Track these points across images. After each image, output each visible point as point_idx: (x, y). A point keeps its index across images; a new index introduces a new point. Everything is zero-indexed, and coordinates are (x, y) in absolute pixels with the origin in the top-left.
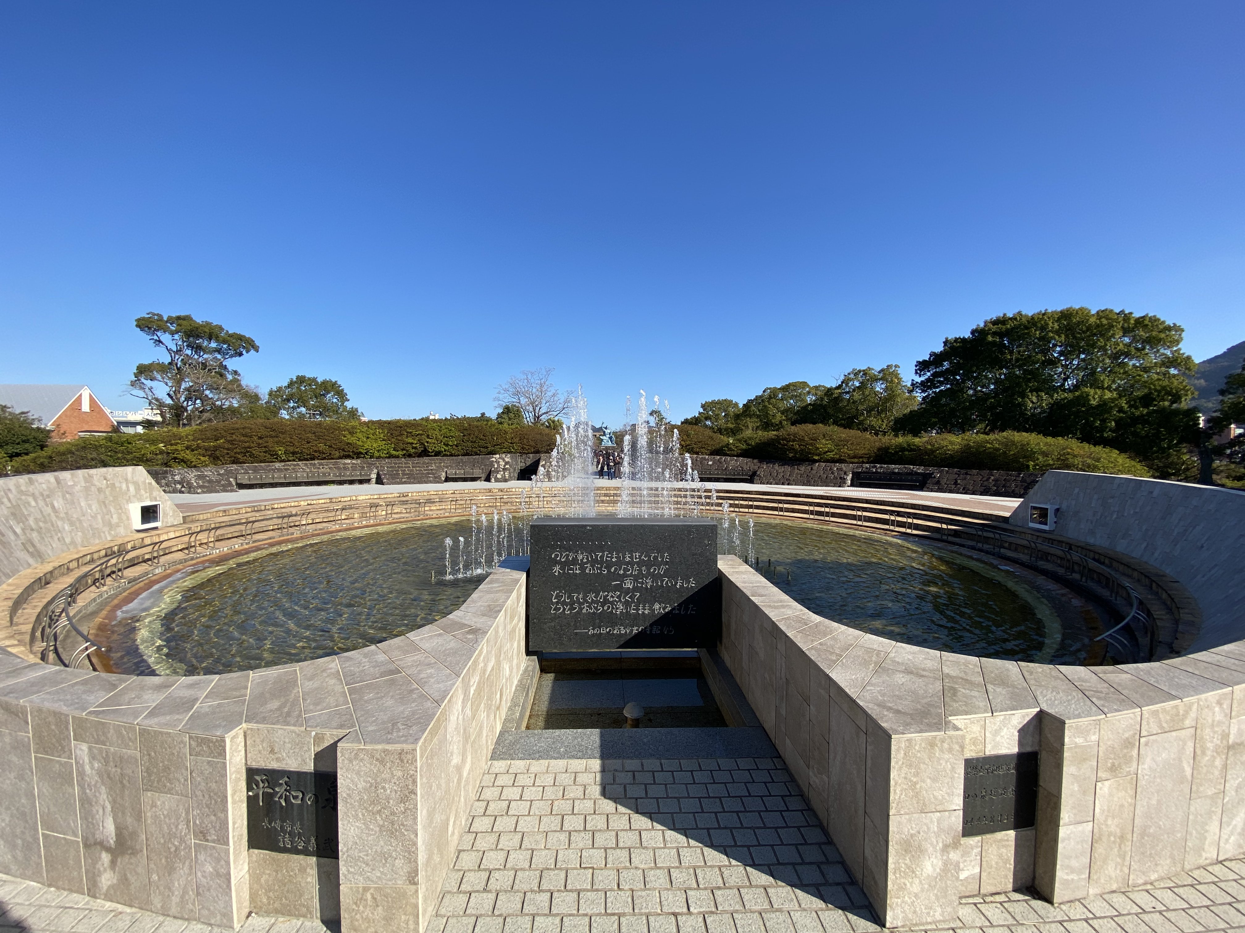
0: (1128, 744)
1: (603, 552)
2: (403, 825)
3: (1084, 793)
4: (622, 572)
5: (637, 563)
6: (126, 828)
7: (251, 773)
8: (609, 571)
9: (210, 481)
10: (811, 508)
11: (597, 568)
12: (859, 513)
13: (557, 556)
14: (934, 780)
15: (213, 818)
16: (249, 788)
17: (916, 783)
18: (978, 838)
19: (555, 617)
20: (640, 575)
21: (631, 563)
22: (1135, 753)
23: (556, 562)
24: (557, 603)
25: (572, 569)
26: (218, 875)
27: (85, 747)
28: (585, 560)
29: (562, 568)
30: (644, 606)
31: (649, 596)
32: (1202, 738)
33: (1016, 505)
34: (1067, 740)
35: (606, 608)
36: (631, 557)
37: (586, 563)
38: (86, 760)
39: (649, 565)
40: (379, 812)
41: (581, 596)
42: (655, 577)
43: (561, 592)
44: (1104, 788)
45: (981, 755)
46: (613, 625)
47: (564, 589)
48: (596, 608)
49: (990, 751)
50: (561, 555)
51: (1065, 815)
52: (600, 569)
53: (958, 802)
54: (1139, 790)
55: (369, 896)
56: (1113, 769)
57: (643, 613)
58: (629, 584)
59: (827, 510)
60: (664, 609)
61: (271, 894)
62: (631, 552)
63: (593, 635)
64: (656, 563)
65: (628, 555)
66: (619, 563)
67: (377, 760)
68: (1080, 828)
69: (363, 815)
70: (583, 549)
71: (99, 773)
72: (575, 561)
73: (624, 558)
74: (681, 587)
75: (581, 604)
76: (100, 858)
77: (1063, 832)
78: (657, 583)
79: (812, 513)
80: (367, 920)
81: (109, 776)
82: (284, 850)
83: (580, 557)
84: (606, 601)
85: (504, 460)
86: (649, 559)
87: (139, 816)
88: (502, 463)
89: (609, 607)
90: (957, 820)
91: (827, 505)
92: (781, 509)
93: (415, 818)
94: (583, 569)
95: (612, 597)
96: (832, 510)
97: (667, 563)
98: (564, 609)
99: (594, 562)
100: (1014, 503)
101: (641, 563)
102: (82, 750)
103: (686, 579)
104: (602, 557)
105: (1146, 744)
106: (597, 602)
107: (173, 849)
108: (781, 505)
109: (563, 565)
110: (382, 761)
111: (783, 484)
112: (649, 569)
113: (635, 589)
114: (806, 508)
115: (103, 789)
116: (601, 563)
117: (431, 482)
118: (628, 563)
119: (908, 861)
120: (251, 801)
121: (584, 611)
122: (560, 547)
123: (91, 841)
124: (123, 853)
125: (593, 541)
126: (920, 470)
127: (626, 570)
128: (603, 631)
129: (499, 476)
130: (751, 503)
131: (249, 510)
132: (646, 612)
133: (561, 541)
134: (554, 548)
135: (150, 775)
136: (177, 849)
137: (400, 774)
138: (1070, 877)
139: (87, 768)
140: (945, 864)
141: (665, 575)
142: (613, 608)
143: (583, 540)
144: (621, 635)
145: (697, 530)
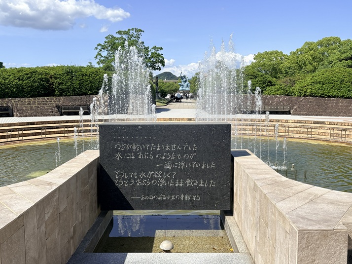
1: (150, 144)
4: (163, 158)
10: (332, 132)
11: (146, 155)
13: (118, 146)
19: (118, 188)
20: (176, 160)
21: (170, 152)
23: (117, 151)
24: (119, 179)
25: (129, 156)
28: (138, 150)
29: (122, 155)
30: (179, 181)
31: (183, 174)
35: (153, 182)
36: (170, 148)
37: (138, 152)
41: (135, 174)
42: (187, 162)
43: (122, 171)
46: (158, 194)
47: (123, 169)
48: (146, 182)
50: (121, 146)
52: (148, 155)
57: (179, 186)
58: (168, 166)
60: (193, 183)
62: (170, 144)
63: (144, 200)
64: (187, 152)
65: (167, 146)
66: (161, 152)
72: (131, 150)
73: (165, 148)
74: (205, 168)
75: (135, 179)
78: (188, 166)
79: (332, 135)
83: (134, 148)
84: (153, 178)
86: (182, 149)
89: (155, 182)
94: (136, 155)
95: (157, 174)
98: (124, 183)
99: (144, 151)
101: (176, 152)
104: (150, 147)
109: (123, 153)
112: (182, 156)
113: (173, 169)
117: (51, 115)
118: (168, 151)
121: (138, 184)
122: (120, 140)
125: (143, 136)
127: (166, 156)
128: (152, 198)
130: (287, 129)
132: (181, 185)
133: (121, 136)
134: (116, 141)
141: (194, 160)
142: (158, 182)
143: (136, 136)
144: (163, 201)
145: (216, 129)
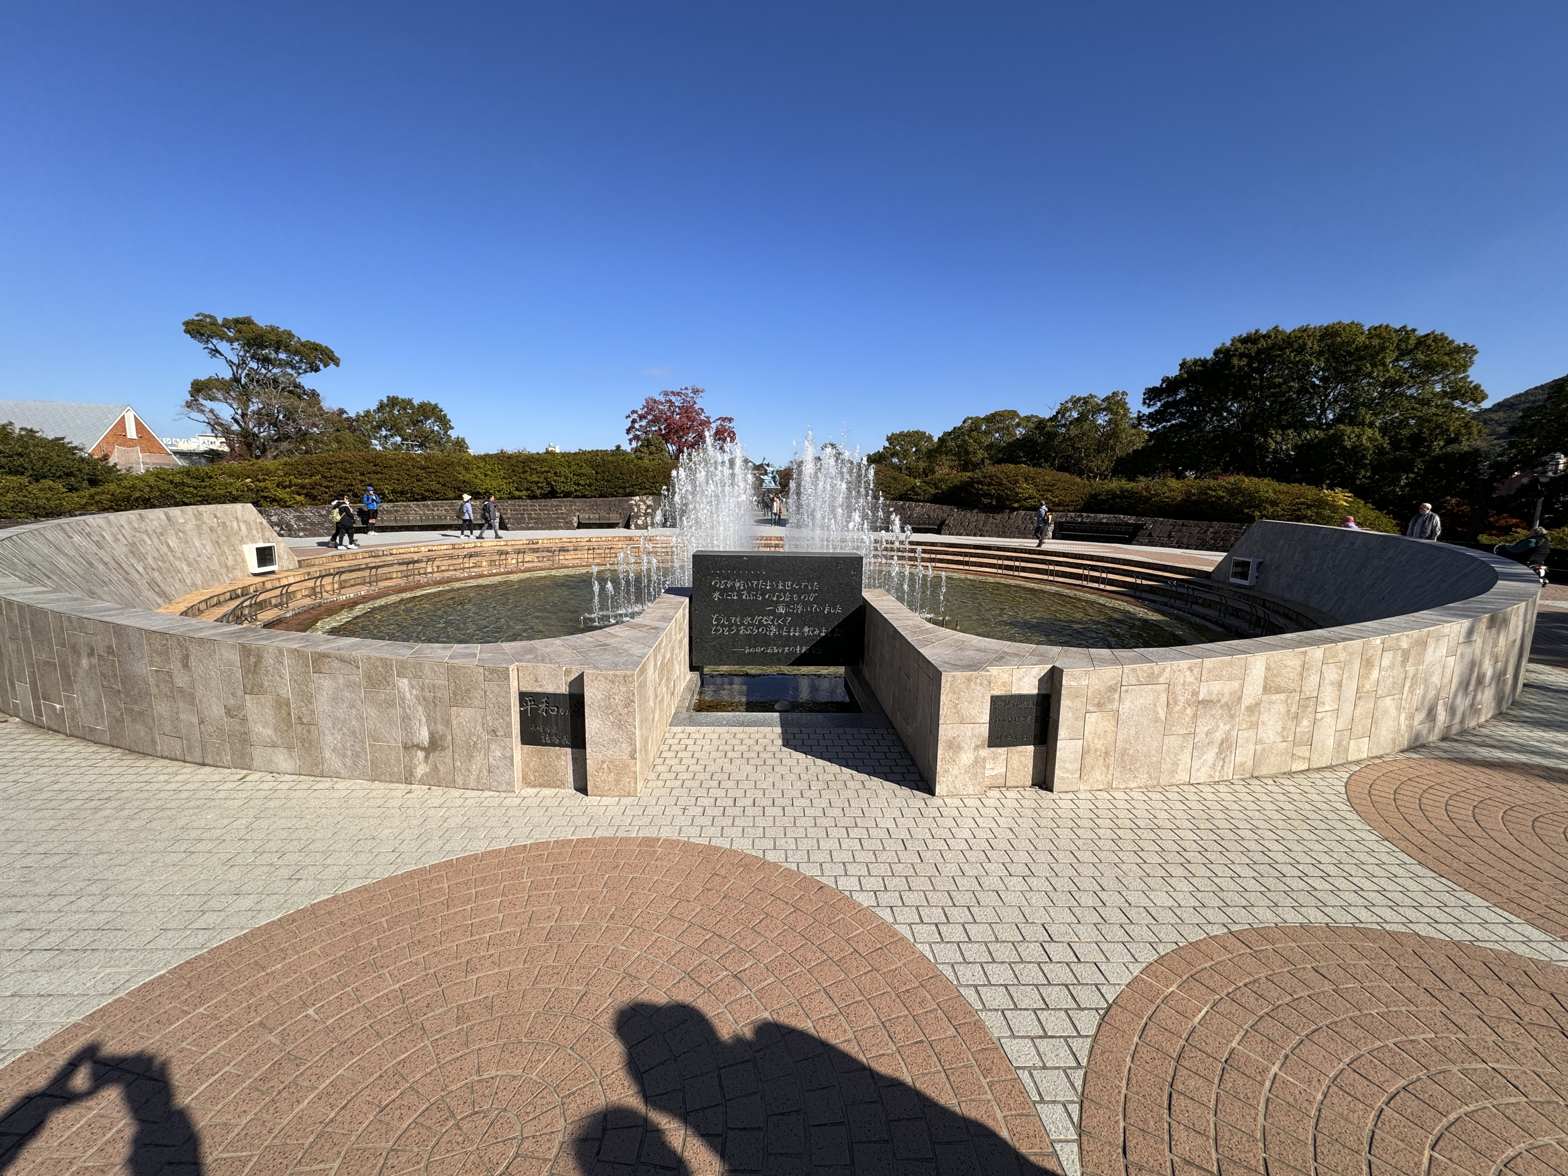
0: (1112, 689)
1: (758, 580)
2: (626, 722)
3: (1077, 719)
4: (775, 599)
5: (788, 591)
6: (437, 733)
7: (523, 696)
8: (764, 598)
9: (312, 524)
10: (1000, 562)
11: (753, 595)
12: (1051, 567)
13: (716, 583)
14: (970, 703)
15: (501, 720)
16: (521, 705)
17: (957, 704)
18: (1006, 749)
19: (716, 637)
20: (792, 602)
21: (784, 591)
22: (1117, 696)
23: (716, 589)
24: (717, 625)
25: (730, 596)
26: (505, 757)
27: (405, 681)
28: (742, 588)
29: (721, 594)
30: (795, 629)
31: (800, 620)
32: (1174, 692)
33: (1220, 559)
34: (1064, 682)
35: (760, 630)
36: (784, 586)
37: (743, 590)
38: (407, 689)
39: (800, 593)
40: (611, 713)
41: (738, 619)
42: (805, 604)
43: (720, 615)
44: (1092, 718)
45: (1009, 693)
46: (767, 646)
47: (723, 613)
48: (752, 630)
49: (1015, 691)
50: (721, 582)
51: (1062, 733)
52: (756, 595)
53: (986, 718)
54: (1120, 722)
55: (605, 766)
56: (1099, 705)
57: (794, 635)
58: (781, 610)
59: (1017, 564)
60: (813, 632)
61: (537, 774)
62: (784, 581)
63: (749, 653)
64: (806, 591)
66: (773, 591)
67: (610, 680)
68: (1073, 742)
69: (601, 715)
70: (739, 577)
71: (417, 697)
72: (733, 589)
73: (777, 586)
74: (829, 612)
75: (737, 626)
76: (416, 755)
77: (1060, 744)
78: (807, 609)
79: (1000, 567)
80: (604, 781)
81: (425, 699)
82: (546, 745)
83: (737, 585)
84: (760, 624)
85: (645, 503)
86: (800, 588)
87: (448, 723)
88: (643, 507)
89: (763, 630)
90: (985, 730)
91: (1017, 559)
92: (967, 563)
93: (634, 718)
94: (740, 595)
95: (766, 620)
96: (1023, 564)
97: (816, 591)
98: (723, 631)
99: (750, 590)
100: (1218, 557)
101: (792, 591)
102: (404, 683)
103: (834, 606)
104: (757, 585)
105: (1126, 691)
106: (753, 625)
107: (472, 744)
108: (967, 559)
109: (722, 592)
110: (613, 682)
111: (975, 535)
112: (799, 597)
113: (787, 614)
114: (995, 561)
115: (420, 708)
116: (757, 590)
117: (562, 528)
118: (781, 591)
119: (951, 754)
120: (523, 714)
121: (741, 632)
122: (719, 575)
123: (410, 744)
124: (434, 750)
125: (749, 571)
126: (1132, 520)
127: (779, 597)
128: (759, 650)
129: (640, 522)
130: (933, 556)
131: (366, 555)
132: (797, 634)
133: (720, 570)
134: (713, 576)
135: (455, 696)
136: (475, 743)
137: (624, 689)
138: (1066, 775)
139: (408, 695)
140: (976, 758)
141: (814, 602)
142: (767, 630)
143: (740, 570)
144: (774, 654)
145: (844, 562)
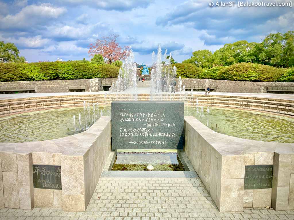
1: (139, 113)
2: (79, 178)
4: (146, 121)
5: (152, 117)
7: (34, 166)
8: (142, 120)
11: (137, 119)
14: (235, 169)
15: (24, 178)
16: (33, 171)
17: (229, 170)
18: (252, 190)
20: (154, 122)
23: (121, 117)
24: (122, 132)
26: (26, 194)
28: (132, 116)
29: (124, 119)
30: (155, 134)
31: (158, 130)
34: (280, 160)
35: (140, 134)
40: (73, 174)
42: (159, 123)
43: (123, 128)
45: (253, 164)
46: (143, 141)
47: (125, 127)
48: (137, 134)
49: (256, 164)
50: (123, 114)
51: (280, 183)
53: (243, 176)
55: (70, 198)
57: (155, 136)
58: (149, 125)
61: (40, 201)
63: (136, 144)
64: (159, 117)
65: (149, 114)
67: (72, 160)
68: (285, 187)
69: (68, 175)
70: (131, 112)
74: (170, 126)
75: (131, 132)
77: (278, 188)
78: (160, 126)
80: (70, 205)
82: (45, 188)
83: (130, 115)
84: (140, 132)
86: (157, 116)
90: (242, 182)
93: (83, 176)
94: (132, 119)
95: (143, 130)
96: (251, 104)
97: (164, 117)
99: (136, 117)
101: (154, 117)
103: (172, 123)
104: (139, 115)
106: (137, 132)
107: (12, 188)
112: (157, 120)
113: (152, 127)
114: (239, 103)
116: (139, 117)
117: (62, 92)
118: (149, 118)
119: (227, 193)
120: (34, 175)
121: (132, 135)
122: (123, 111)
127: (148, 120)
128: (140, 143)
129: (93, 89)
134: (120, 111)
137: (78, 164)
140: (239, 195)
141: (163, 122)
142: (143, 134)
143: (132, 109)
144: (147, 144)
145: (176, 105)
